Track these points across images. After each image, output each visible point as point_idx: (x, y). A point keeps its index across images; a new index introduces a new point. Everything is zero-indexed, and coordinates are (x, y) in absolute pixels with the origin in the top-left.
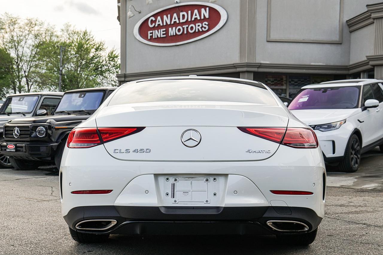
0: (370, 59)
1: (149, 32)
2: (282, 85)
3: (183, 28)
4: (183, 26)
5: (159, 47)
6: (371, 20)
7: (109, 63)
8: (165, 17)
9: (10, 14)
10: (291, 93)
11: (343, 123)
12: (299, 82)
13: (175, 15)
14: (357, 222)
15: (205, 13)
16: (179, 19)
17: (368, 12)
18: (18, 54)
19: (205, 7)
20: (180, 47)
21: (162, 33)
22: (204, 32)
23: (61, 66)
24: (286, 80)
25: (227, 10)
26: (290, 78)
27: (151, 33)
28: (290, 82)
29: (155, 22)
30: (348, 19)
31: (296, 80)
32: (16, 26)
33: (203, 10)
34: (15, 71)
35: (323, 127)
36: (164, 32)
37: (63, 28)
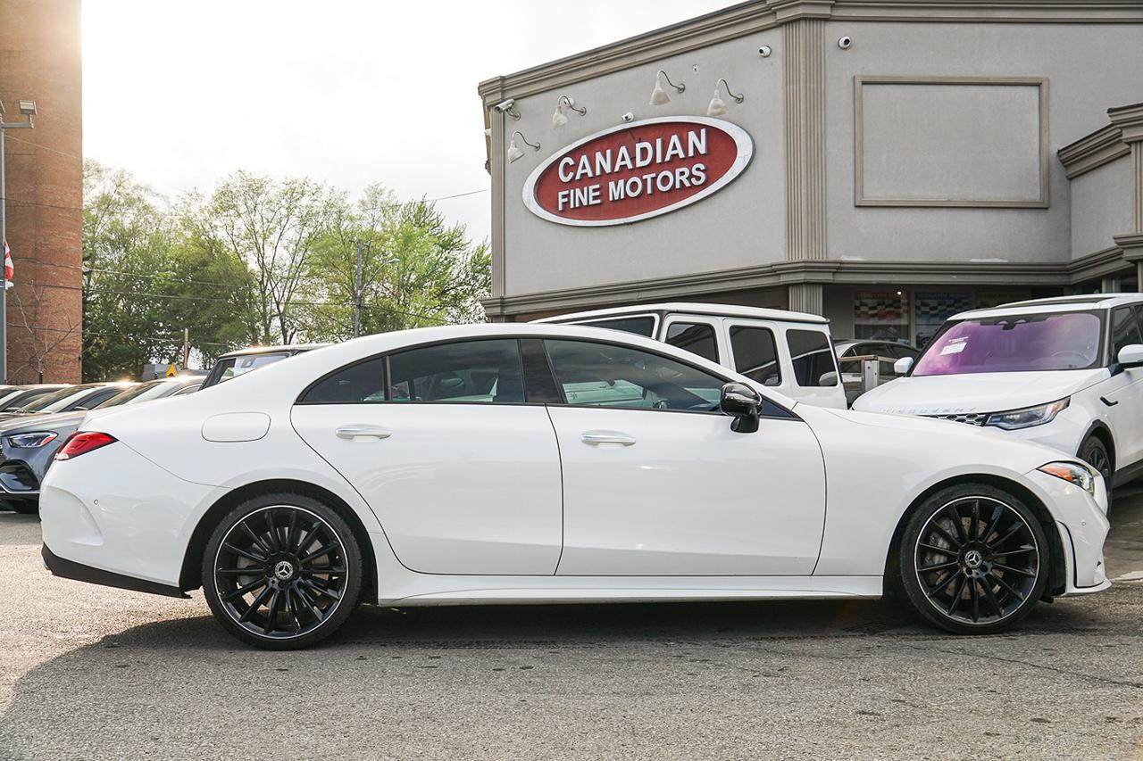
0: (1124, 243)
1: (560, 194)
2: (899, 316)
3: (645, 182)
4: (644, 177)
5: (585, 229)
6: (1123, 147)
7: (474, 278)
8: (599, 156)
9: (247, 173)
10: (921, 335)
11: (1061, 407)
12: (940, 308)
13: (623, 150)
14: (1115, 679)
15: (698, 143)
16: (633, 159)
17: (1113, 128)
18: (263, 263)
19: (696, 127)
20: (636, 225)
21: (592, 194)
22: (695, 189)
23: (361, 288)
24: (908, 304)
25: (751, 133)
26: (917, 298)
27: (564, 196)
28: (918, 308)
29: (576, 166)
30: (1061, 148)
31: (933, 303)
32: (261, 198)
33: (692, 135)
34: (255, 303)
35: (1008, 417)
36: (598, 193)
37: (366, 198)
